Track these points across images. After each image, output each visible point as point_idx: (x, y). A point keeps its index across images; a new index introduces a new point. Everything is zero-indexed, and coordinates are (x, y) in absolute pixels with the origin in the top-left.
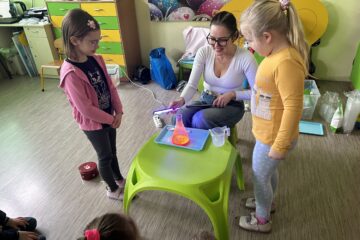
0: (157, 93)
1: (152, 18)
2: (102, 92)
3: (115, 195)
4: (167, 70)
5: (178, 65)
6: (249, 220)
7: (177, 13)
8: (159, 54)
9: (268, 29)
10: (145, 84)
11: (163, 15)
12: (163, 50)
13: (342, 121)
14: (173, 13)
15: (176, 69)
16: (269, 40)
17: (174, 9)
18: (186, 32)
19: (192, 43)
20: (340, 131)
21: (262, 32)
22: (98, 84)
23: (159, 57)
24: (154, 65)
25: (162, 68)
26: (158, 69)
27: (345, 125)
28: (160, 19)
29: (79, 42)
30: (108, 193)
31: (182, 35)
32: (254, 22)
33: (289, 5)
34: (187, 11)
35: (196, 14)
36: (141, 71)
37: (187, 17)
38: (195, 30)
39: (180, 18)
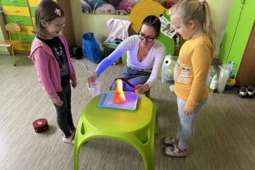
0: (88, 66)
1: (84, 11)
2: (63, 63)
3: (69, 140)
4: (96, 49)
5: (104, 46)
6: (173, 150)
7: (102, 8)
8: (89, 37)
9: (192, 18)
10: (78, 59)
11: (91, 9)
12: (92, 34)
13: (217, 85)
14: (99, 8)
15: (102, 48)
16: (192, 26)
17: (100, 5)
18: (109, 22)
19: (114, 30)
20: (216, 91)
21: (188, 20)
22: (61, 57)
23: (89, 39)
24: (86, 45)
25: (92, 48)
26: (89, 48)
27: (219, 87)
28: (90, 12)
29: (47, 25)
30: (64, 139)
31: (106, 25)
32: (183, 13)
33: (205, 2)
34: (109, 7)
35: (116, 9)
36: (75, 49)
37: (109, 11)
38: (116, 21)
39: (104, 12)
